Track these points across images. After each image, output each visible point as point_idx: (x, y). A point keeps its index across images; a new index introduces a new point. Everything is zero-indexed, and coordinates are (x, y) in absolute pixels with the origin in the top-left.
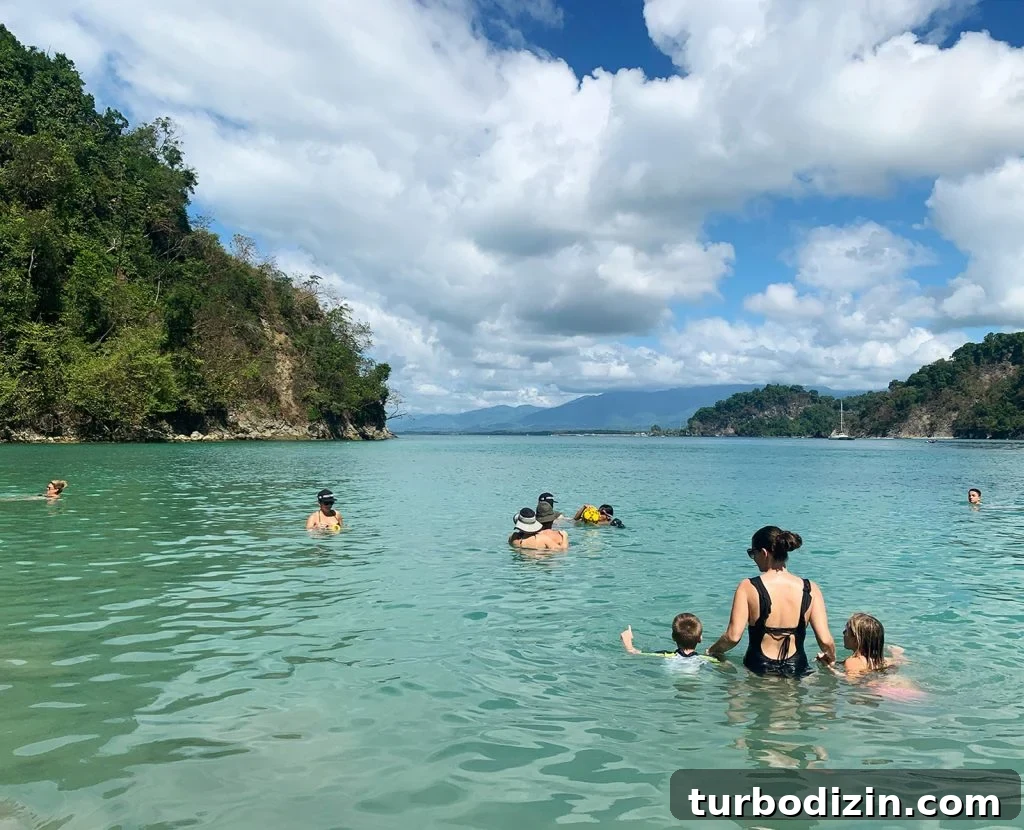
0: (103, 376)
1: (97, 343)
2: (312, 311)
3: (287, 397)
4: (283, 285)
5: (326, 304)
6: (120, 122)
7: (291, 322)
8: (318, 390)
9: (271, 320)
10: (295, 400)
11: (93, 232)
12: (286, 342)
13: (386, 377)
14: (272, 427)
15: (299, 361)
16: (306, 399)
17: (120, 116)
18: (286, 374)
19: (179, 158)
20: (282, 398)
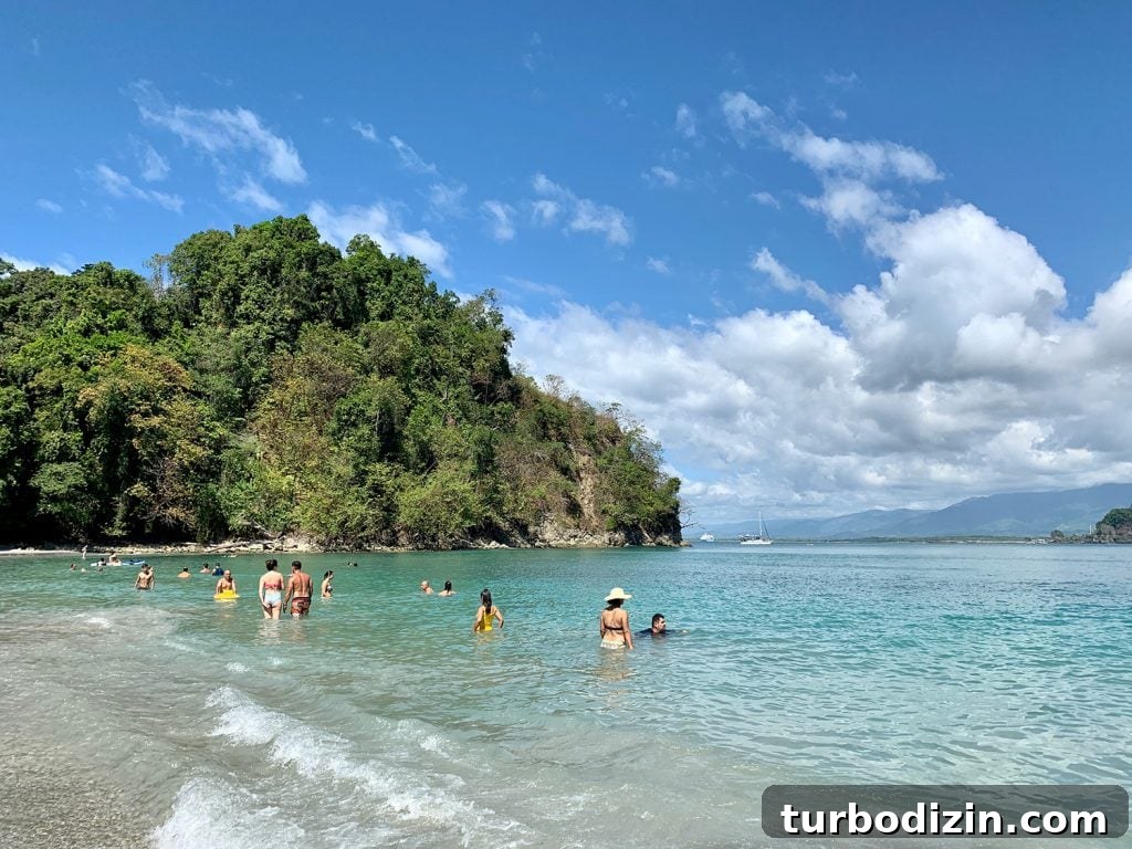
0: (423, 501)
1: (424, 475)
2: (614, 436)
3: (588, 509)
4: (587, 414)
5: (624, 426)
6: (454, 299)
7: (594, 445)
8: (615, 503)
9: (577, 444)
10: (595, 512)
11: (431, 388)
12: (588, 462)
13: (677, 489)
14: (576, 536)
15: (599, 478)
16: (604, 512)
17: (454, 295)
18: (588, 490)
19: (501, 320)
20: (585, 510)
